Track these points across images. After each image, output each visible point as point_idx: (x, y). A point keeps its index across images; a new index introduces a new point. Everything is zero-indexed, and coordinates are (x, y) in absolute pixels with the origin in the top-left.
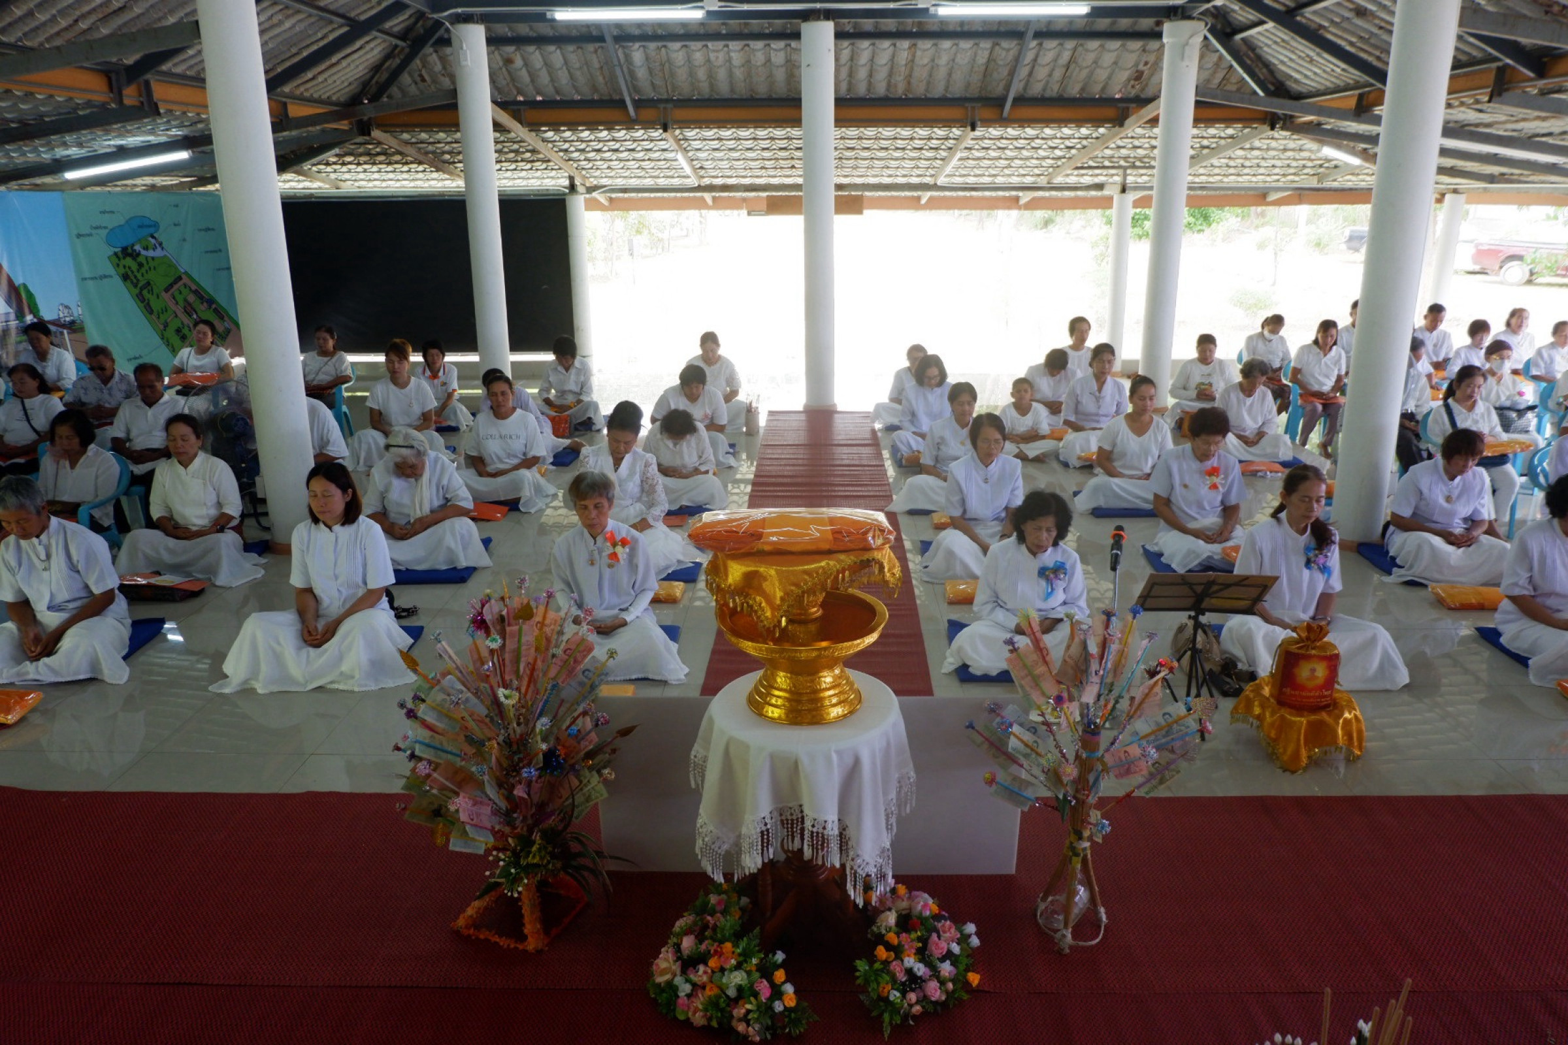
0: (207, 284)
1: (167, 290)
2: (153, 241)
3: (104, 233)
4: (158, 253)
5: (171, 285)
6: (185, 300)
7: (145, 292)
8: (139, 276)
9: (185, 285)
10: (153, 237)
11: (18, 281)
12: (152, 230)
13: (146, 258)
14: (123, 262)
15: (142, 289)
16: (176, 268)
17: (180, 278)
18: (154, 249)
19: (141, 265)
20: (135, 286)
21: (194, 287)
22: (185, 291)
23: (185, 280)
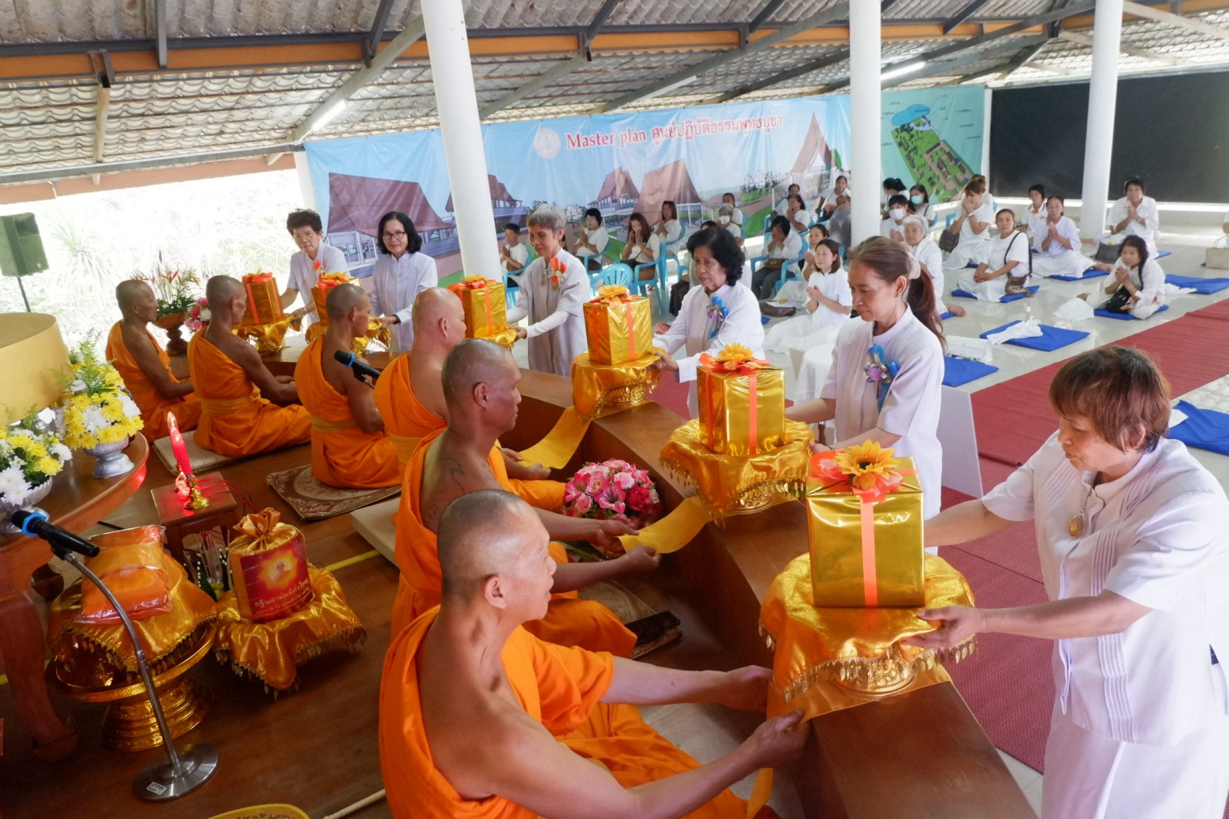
0: (958, 150)
1: (928, 152)
2: (924, 120)
3: (891, 116)
4: (927, 128)
5: (931, 149)
6: (940, 159)
7: (912, 154)
8: (910, 143)
9: (942, 149)
10: (924, 117)
11: (832, 148)
12: (924, 113)
13: (917, 132)
14: (900, 134)
15: (910, 151)
16: (937, 138)
17: (938, 144)
18: (924, 125)
19: (912, 136)
20: (906, 150)
21: (947, 150)
22: (940, 153)
23: (942, 145)
